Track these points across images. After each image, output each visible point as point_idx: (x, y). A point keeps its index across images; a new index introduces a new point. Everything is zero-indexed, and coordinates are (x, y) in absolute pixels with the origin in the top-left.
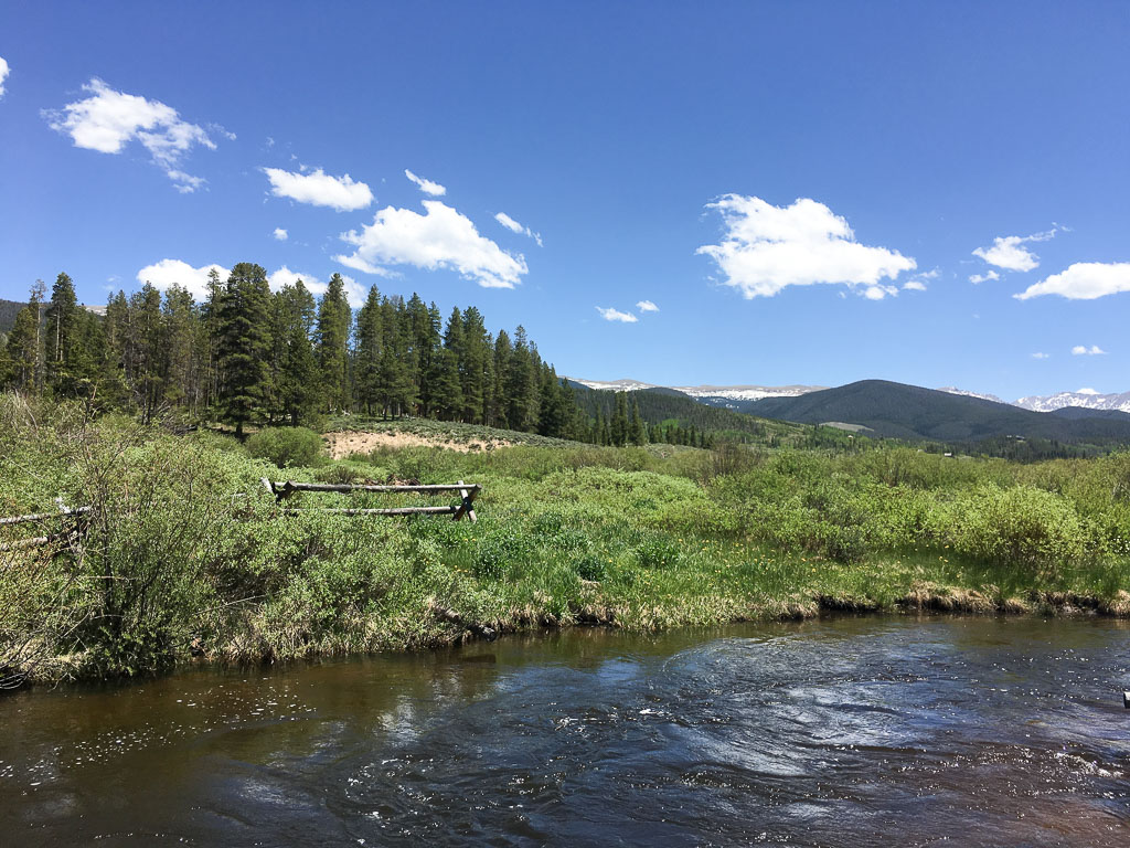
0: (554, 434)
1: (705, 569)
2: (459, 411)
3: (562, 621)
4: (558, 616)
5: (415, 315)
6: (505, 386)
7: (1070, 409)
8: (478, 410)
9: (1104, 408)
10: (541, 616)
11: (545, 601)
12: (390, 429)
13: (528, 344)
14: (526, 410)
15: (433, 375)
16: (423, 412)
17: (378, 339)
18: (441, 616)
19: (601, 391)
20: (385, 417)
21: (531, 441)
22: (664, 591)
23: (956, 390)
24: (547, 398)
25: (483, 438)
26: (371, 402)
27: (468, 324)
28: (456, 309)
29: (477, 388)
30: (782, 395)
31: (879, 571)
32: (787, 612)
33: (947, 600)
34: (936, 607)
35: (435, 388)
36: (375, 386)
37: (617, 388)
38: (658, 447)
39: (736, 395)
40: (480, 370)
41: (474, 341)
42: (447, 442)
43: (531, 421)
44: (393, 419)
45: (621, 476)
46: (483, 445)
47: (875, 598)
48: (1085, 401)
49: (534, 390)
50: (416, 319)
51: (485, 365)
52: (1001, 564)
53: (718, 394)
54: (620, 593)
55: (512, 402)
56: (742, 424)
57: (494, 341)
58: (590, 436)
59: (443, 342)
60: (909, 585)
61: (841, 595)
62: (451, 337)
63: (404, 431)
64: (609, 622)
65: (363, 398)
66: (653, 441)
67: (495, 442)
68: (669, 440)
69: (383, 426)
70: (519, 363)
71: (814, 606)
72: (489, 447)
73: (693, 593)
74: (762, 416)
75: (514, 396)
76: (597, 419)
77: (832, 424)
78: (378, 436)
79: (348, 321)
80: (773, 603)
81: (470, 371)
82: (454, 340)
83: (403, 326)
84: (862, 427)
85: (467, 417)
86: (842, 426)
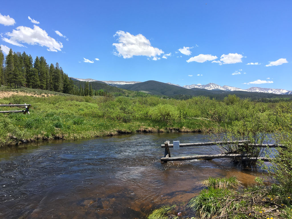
0: (68, 93)
1: (90, 125)
2: (39, 86)
3: (49, 139)
4: (48, 137)
5: (25, 58)
6: (53, 79)
7: (195, 88)
8: (45, 86)
9: (202, 88)
10: (43, 137)
11: (44, 133)
12: (17, 91)
13: (60, 68)
14: (59, 86)
15: (31, 76)
16: (28, 86)
17: (13, 64)
18: (12, 138)
19: (82, 81)
20: (15, 87)
21: (60, 95)
22: (78, 130)
23: (170, 83)
24: (66, 83)
25: (46, 94)
26: (11, 83)
27: (41, 62)
28: (37, 57)
29: (44, 80)
30: (130, 84)
31: (133, 124)
32: (109, 134)
33: (147, 130)
34: (145, 132)
35: (31, 79)
36: (12, 78)
37: (87, 81)
38: (97, 97)
39: (118, 83)
40: (45, 74)
41: (43, 66)
42: (34, 94)
43: (61, 89)
44: (18, 88)
45: (78, 103)
46: (46, 95)
47: (131, 130)
48: (198, 86)
49: (61, 81)
50: (25, 59)
51: (46, 73)
52: (161, 122)
53: (114, 83)
54: (66, 131)
55: (55, 84)
56: (120, 91)
57: (49, 67)
58: (78, 94)
59: (33, 66)
60: (139, 127)
61: (123, 130)
62: (36, 65)
63: (21, 91)
64: (62, 139)
65: (8, 82)
66: (95, 95)
67: (49, 95)
68: (100, 95)
69: (15, 90)
70: (57, 73)
71: (116, 133)
72: (47, 96)
73: (86, 130)
74: (125, 89)
75: (55, 82)
76: (80, 89)
77: (142, 91)
78: (13, 92)
79: (3, 59)
80: (106, 132)
81: (41, 75)
82: (37, 66)
83: (21, 61)
84: (149, 92)
85: (41, 87)
86: (144, 92)
